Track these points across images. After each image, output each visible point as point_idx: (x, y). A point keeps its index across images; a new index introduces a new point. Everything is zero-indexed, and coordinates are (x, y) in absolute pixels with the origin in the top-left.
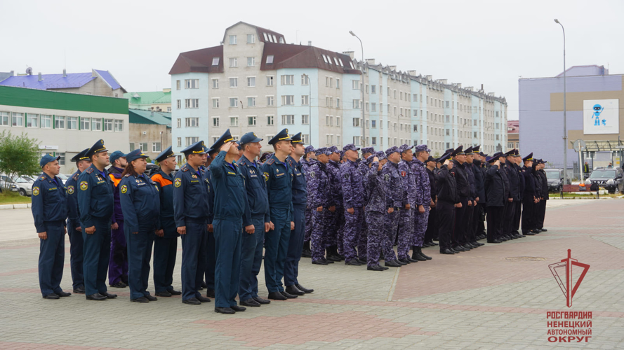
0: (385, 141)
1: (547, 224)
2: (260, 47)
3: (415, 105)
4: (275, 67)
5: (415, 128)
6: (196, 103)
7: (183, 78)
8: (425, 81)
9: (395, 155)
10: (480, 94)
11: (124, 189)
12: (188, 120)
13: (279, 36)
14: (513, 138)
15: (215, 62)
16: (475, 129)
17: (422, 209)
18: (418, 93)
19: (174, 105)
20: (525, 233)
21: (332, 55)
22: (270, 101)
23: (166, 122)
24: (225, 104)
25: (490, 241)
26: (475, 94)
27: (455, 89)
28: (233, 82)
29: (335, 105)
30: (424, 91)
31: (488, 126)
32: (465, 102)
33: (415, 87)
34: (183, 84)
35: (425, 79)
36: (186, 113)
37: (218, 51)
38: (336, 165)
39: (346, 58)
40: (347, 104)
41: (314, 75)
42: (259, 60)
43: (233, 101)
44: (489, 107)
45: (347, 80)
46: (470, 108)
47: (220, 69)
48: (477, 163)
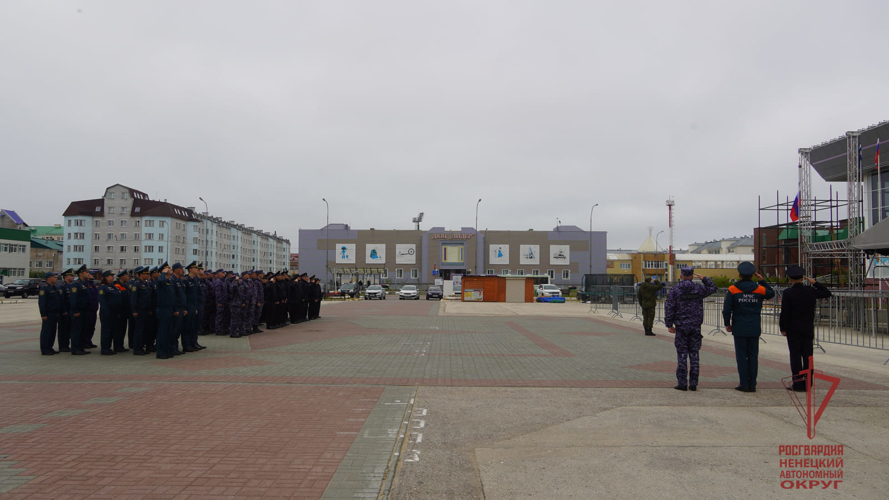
0: (214, 264)
1: (321, 313)
2: (130, 201)
3: (233, 243)
4: (141, 214)
5: (233, 257)
6: (82, 236)
7: (73, 219)
8: (240, 228)
9: (247, 275)
10: (274, 237)
11: (101, 292)
12: (76, 247)
13: (145, 195)
14: (294, 264)
15: (98, 209)
16: (271, 258)
17: (259, 304)
18: (235, 235)
19: (66, 236)
20: (310, 318)
21: (181, 209)
22: (137, 237)
23: (59, 248)
24: (104, 237)
25: (292, 322)
26: (271, 237)
27: (259, 233)
28: (110, 223)
29: (182, 241)
30: (240, 234)
31: (278, 256)
32: (265, 242)
33: (234, 231)
34: (73, 222)
35: (241, 227)
36: (74, 242)
37: (100, 202)
38: (211, 280)
39: (190, 211)
40: (189, 240)
41: (168, 221)
42: (130, 209)
43: (110, 236)
44: (279, 245)
45: (190, 226)
46: (267, 245)
47: (101, 214)
48: (286, 280)
